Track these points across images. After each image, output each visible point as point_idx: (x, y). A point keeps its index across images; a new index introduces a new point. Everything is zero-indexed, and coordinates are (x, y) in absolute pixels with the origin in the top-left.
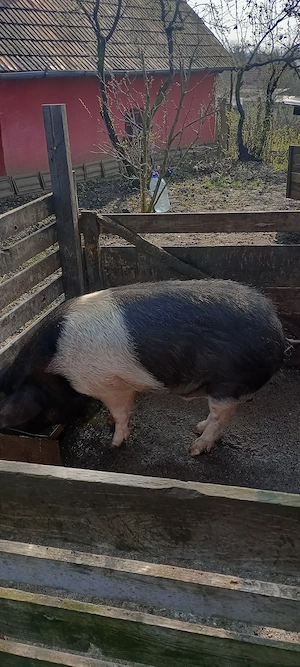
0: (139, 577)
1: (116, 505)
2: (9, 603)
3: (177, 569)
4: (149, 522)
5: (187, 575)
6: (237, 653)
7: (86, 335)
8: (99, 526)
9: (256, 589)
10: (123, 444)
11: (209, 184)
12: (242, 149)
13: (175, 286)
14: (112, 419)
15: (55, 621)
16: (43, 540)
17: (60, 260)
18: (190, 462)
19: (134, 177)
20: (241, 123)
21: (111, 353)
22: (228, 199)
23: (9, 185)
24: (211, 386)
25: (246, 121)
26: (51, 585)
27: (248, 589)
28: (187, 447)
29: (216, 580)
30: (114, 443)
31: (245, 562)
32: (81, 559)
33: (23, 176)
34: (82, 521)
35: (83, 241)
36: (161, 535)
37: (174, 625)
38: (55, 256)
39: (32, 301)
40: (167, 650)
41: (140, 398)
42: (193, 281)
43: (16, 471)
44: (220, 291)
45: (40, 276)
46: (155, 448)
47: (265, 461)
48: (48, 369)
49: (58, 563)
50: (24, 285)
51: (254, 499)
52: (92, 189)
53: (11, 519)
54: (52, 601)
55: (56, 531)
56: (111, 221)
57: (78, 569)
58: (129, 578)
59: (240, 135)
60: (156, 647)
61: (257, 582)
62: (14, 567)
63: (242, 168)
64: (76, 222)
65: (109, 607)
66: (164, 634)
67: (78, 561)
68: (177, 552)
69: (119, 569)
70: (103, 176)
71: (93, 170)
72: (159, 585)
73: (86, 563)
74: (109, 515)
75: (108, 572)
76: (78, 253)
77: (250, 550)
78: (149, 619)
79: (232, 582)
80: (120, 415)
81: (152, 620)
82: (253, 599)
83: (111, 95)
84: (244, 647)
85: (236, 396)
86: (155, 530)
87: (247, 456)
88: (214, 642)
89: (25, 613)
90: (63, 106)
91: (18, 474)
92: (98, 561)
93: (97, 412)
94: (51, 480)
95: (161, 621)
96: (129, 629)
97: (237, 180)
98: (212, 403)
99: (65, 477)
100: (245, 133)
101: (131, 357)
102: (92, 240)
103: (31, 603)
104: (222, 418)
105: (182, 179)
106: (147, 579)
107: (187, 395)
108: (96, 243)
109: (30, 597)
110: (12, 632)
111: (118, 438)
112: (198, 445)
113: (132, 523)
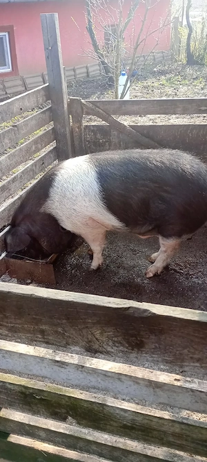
0: (104, 373)
1: (85, 319)
2: (7, 385)
3: (133, 367)
4: (111, 333)
5: (140, 372)
6: (177, 430)
7: (69, 186)
8: (72, 334)
9: (194, 386)
10: (99, 268)
11: (165, 82)
12: (190, 56)
13: (136, 153)
14: (91, 250)
15: (41, 399)
16: (30, 342)
17: (55, 135)
18: (146, 282)
19: (110, 75)
20: (189, 35)
21: (87, 199)
22: (178, 93)
23: (21, 83)
24: (161, 228)
25: (193, 35)
26: (37, 374)
27: (188, 385)
28: (144, 271)
29: (164, 377)
30: (92, 267)
31: (187, 366)
32: (60, 356)
33: (31, 76)
34: (60, 330)
35: (71, 121)
36: (121, 343)
37: (130, 407)
38: (51, 131)
39: (35, 164)
40: (125, 425)
41: (110, 235)
42: (150, 150)
43: (8, 290)
44: (169, 157)
45: (39, 146)
46: (121, 271)
47: (200, 282)
48: (42, 210)
49: (42, 359)
50: (29, 153)
51: (196, 318)
52: (80, 86)
53: (6, 326)
54: (39, 385)
55: (40, 336)
56: (91, 105)
57: (57, 364)
58: (96, 373)
59: (188, 45)
60: (116, 422)
61: (196, 380)
62: (10, 360)
63: (189, 71)
64: (66, 106)
65: (81, 392)
66: (122, 413)
67: (58, 358)
68: (133, 356)
69: (88, 365)
70: (88, 76)
71: (81, 73)
72: (119, 379)
73: (64, 360)
74: (79, 327)
75: (80, 367)
76: (67, 129)
77: (191, 358)
78: (111, 402)
79: (176, 380)
80: (97, 248)
81: (113, 403)
82: (192, 393)
83: (94, 11)
84: (183, 426)
85: (179, 235)
86: (116, 339)
87: (188, 279)
88: (160, 421)
89: (19, 392)
90: (56, 15)
91: (9, 292)
92: (73, 358)
93: (81, 245)
94: (34, 298)
95: (120, 403)
96: (96, 408)
97: (185, 79)
98: (161, 240)
99: (45, 296)
100: (192, 44)
101: (101, 203)
102: (78, 120)
103: (23, 386)
104: (169, 251)
105: (145, 79)
106: (110, 374)
107: (143, 234)
108: (80, 122)
109: (23, 381)
110: (11, 405)
111: (95, 264)
112: (152, 270)
113: (97, 333)
